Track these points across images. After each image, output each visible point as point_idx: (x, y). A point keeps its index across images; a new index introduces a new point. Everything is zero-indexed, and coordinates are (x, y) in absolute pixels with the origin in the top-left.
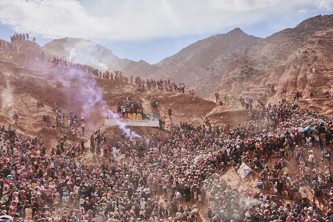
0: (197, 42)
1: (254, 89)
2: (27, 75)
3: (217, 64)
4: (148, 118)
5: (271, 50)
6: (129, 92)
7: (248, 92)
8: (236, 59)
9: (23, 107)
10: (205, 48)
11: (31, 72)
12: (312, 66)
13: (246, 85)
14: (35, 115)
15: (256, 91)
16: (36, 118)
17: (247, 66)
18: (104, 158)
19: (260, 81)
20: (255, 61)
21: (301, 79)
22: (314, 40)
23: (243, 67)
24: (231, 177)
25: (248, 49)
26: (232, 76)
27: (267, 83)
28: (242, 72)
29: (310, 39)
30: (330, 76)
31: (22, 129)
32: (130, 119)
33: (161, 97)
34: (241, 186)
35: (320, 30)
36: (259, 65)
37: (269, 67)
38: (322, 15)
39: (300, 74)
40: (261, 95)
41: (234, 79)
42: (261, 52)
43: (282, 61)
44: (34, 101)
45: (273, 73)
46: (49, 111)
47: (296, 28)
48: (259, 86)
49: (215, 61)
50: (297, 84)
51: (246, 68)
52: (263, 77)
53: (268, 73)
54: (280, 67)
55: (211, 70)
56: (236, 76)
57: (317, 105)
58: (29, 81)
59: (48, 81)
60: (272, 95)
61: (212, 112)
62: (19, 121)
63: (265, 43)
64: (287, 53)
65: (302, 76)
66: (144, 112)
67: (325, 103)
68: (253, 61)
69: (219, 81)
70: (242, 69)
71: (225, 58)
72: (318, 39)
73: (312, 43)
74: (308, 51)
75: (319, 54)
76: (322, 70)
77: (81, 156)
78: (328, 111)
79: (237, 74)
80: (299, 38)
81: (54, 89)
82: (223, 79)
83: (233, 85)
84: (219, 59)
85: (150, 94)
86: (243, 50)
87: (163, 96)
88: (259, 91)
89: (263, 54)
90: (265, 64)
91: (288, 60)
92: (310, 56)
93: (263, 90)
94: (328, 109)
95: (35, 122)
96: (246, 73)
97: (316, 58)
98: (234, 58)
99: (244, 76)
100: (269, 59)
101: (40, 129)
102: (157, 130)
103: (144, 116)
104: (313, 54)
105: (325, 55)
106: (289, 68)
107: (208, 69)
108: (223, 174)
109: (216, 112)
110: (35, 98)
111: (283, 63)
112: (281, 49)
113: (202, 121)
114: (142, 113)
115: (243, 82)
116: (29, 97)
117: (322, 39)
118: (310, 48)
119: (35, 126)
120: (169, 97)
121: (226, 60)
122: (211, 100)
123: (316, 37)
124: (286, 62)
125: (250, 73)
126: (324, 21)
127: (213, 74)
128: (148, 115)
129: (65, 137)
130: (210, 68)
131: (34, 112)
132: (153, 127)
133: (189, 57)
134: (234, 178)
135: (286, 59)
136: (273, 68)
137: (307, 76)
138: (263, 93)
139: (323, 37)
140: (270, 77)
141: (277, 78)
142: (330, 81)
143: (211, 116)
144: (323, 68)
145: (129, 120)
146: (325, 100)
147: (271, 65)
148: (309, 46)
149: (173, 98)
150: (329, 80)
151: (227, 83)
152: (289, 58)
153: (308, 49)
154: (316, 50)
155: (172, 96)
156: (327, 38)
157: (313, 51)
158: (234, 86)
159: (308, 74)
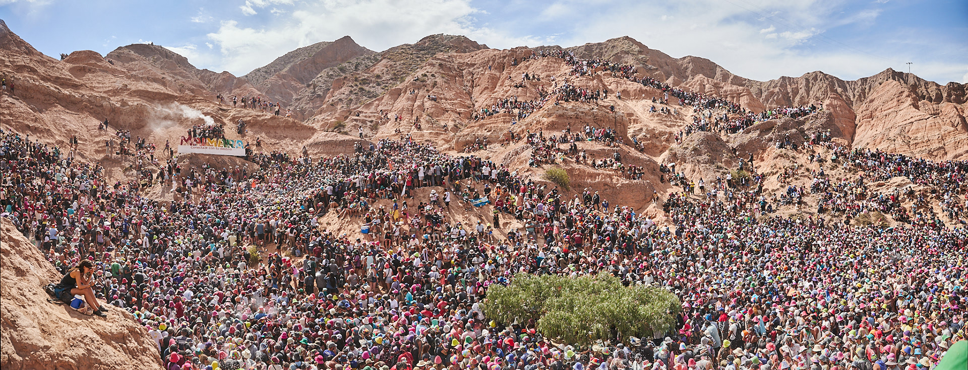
0: (296, 50)
1: (364, 114)
2: (88, 92)
3: (320, 79)
4: (231, 145)
5: (387, 68)
6: (209, 112)
7: (357, 118)
8: (344, 75)
9: (83, 130)
10: (306, 58)
11: (92, 89)
12: (431, 92)
13: (355, 109)
14: (97, 139)
15: (366, 117)
16: (98, 143)
17: (356, 85)
18: (177, 193)
19: (371, 104)
20: (367, 80)
21: (419, 106)
22: (434, 62)
23: (351, 86)
24: (331, 220)
25: (359, 64)
26: (338, 96)
27: (380, 108)
28: (351, 92)
29: (430, 60)
30: (449, 107)
31: (82, 156)
32: (209, 145)
33: (249, 118)
34: (343, 231)
35: (442, 51)
36: (371, 85)
37: (383, 89)
38: (445, 34)
39: (417, 101)
40: (371, 122)
41: (341, 100)
42: (375, 69)
43: (398, 83)
44: (96, 122)
45: (387, 96)
46: (113, 134)
47: (416, 45)
48: (371, 111)
49: (318, 76)
50: (414, 112)
51: (355, 88)
52: (375, 101)
53: (381, 96)
54: (395, 90)
55: (312, 87)
56: (343, 96)
57: (433, 139)
58: (90, 99)
59: (111, 98)
60: (384, 123)
61: (311, 141)
62: (80, 146)
63: (380, 59)
64: (403, 73)
65: (419, 103)
66: (226, 138)
67: (442, 136)
68: (365, 79)
69: (323, 101)
70: (350, 88)
71: (331, 73)
72: (439, 61)
73: (433, 65)
74: (427, 74)
75: (439, 80)
76: (441, 99)
77: (149, 190)
78: (444, 146)
79: (344, 94)
80: (418, 57)
81: (119, 108)
82: (327, 99)
83: (339, 107)
84: (323, 73)
85: (235, 115)
86: (352, 64)
87: (250, 118)
88: (370, 117)
89: (376, 72)
90: (379, 85)
91: (405, 82)
92: (430, 80)
93: (374, 116)
94: (444, 144)
95: (97, 147)
96: (355, 93)
97: (435, 84)
98: (341, 74)
99: (353, 97)
100: (384, 79)
101: (102, 156)
102: (242, 160)
103: (226, 143)
104: (432, 78)
105: (445, 82)
106: (405, 92)
107: (309, 86)
108: (321, 216)
109: (316, 141)
110: (98, 119)
111: (400, 86)
112: (398, 68)
113: (299, 151)
114: (224, 138)
115: (352, 105)
116: (90, 119)
117: (443, 63)
118: (430, 70)
119: (97, 152)
120: (259, 118)
121: (332, 75)
122: (310, 125)
123: (436, 59)
124: (402, 84)
125: (360, 94)
126: (446, 41)
127: (314, 92)
128: (232, 141)
129: (131, 166)
130: (311, 85)
131: (96, 136)
132: (238, 157)
133: (286, 69)
134: (334, 222)
135: (402, 81)
136: (387, 90)
137: (425, 104)
138: (374, 119)
139: (444, 60)
140: (383, 101)
141: (391, 103)
142: (449, 112)
143: (311, 145)
144: (442, 96)
145: (208, 147)
146: (442, 134)
147: (386, 86)
148: (429, 69)
149: (263, 120)
150: (447, 111)
151: (332, 105)
152: (407, 80)
153: (427, 72)
154: (436, 75)
155: (262, 118)
156: (448, 62)
157: (433, 75)
158: (340, 109)
159: (426, 102)
